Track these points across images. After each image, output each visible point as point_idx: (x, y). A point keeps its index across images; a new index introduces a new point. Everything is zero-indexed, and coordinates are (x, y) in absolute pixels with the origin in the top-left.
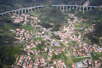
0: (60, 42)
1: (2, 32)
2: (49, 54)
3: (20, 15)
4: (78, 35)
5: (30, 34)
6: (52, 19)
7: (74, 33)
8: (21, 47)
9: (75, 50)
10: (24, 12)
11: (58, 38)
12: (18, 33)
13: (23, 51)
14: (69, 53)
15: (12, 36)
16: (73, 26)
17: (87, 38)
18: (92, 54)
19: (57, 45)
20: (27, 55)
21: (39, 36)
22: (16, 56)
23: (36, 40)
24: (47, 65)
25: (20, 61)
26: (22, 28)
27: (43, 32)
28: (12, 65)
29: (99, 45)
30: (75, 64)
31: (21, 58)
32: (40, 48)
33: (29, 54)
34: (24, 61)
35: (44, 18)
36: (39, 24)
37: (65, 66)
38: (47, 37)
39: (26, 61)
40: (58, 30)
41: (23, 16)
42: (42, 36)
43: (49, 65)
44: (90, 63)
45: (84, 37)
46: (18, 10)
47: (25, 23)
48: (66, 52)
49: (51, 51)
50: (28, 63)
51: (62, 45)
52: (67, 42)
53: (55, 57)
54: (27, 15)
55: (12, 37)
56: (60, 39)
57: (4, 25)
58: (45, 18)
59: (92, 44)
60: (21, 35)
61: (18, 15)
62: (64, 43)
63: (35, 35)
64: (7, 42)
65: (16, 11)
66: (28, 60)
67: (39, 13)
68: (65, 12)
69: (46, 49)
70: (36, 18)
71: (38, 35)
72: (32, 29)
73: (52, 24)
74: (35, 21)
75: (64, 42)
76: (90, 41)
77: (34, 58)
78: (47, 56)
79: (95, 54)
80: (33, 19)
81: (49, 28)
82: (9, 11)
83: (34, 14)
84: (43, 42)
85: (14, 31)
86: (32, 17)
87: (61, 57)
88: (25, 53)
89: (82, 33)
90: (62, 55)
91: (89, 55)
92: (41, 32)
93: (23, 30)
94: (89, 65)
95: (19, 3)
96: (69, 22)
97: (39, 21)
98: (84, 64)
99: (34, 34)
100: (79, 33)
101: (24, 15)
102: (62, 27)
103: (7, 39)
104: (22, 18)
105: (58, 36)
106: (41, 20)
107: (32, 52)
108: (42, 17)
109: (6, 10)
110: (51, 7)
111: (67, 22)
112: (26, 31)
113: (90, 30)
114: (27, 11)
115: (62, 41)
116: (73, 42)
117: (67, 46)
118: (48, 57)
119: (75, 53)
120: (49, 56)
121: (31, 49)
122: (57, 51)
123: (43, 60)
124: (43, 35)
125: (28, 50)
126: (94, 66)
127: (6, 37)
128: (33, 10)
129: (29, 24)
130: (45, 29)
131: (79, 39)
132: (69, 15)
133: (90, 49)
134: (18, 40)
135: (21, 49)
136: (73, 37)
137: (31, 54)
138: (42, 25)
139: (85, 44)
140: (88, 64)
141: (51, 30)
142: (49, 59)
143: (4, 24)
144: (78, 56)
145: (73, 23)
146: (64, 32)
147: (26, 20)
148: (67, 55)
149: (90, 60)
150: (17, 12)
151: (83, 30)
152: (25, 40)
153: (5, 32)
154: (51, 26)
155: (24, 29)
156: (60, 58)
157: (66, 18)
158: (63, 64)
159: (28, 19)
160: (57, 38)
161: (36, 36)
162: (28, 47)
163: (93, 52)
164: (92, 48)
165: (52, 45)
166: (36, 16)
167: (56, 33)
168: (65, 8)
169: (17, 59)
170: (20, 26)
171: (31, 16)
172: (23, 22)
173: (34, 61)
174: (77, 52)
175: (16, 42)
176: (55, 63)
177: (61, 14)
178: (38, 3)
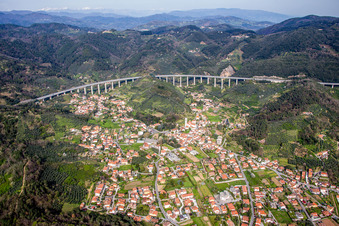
0: (178, 152)
1: (53, 134)
2: (159, 179)
3: (88, 97)
4: (216, 137)
5: (113, 138)
6: (157, 104)
7: (207, 134)
8: (96, 165)
9: (213, 169)
10: (95, 91)
11: (175, 144)
12: (86, 136)
13: (101, 174)
14: (201, 174)
15: (73, 142)
16: (204, 118)
17: (235, 143)
18: (248, 174)
19: (174, 158)
20: (111, 181)
21: (132, 142)
22: (87, 183)
23: (126, 149)
24: (157, 201)
25: (97, 194)
26: (94, 125)
27: (141, 133)
28: (80, 202)
29: (260, 156)
30: (216, 196)
31: (99, 188)
32: (138, 166)
33: (115, 180)
34: (105, 194)
35: (140, 101)
36: (130, 115)
37: (194, 201)
38: (151, 143)
39: (110, 193)
40: (173, 127)
41: (93, 100)
42: (139, 142)
43: (160, 200)
44: (245, 193)
45: (228, 141)
46: (84, 87)
47: (99, 114)
48: (195, 174)
49: (161, 172)
50: (114, 199)
51: (184, 157)
52: (193, 153)
53: (171, 184)
54: (102, 98)
55: (75, 145)
56: (179, 146)
57: (56, 119)
58: (143, 103)
59: (247, 155)
60: (94, 139)
61: (84, 98)
62: (188, 155)
63: (125, 139)
64: (64, 154)
65: (78, 88)
66: (114, 192)
67: (129, 93)
68: (184, 90)
69: (151, 169)
70: (123, 103)
71: (130, 139)
72: (116, 126)
73: (158, 115)
74: (122, 109)
75: (188, 152)
76: (241, 147)
77: (125, 189)
78: (154, 182)
79: (253, 175)
80: (116, 105)
81: (153, 124)
82: (64, 89)
83: (117, 93)
84: (143, 154)
85: (79, 132)
86: (113, 102)
87: (185, 184)
88: (107, 178)
89: (224, 133)
90: (187, 179)
91: (242, 177)
92: (136, 132)
93: (97, 130)
94: (243, 197)
95: (83, 72)
96: (195, 110)
97: (130, 109)
98: (233, 195)
99: (121, 138)
100: (217, 132)
101: (96, 97)
102: (180, 121)
103: (65, 148)
104: (92, 104)
105: (175, 141)
106: (135, 106)
107: (121, 175)
108: (135, 100)
109: (57, 88)
110: (154, 78)
111: (190, 111)
112: (102, 131)
113: (240, 125)
114: (102, 89)
115: (184, 149)
116: (208, 152)
117: (196, 160)
118: (156, 184)
119: (213, 174)
120: (159, 182)
121: (118, 169)
122: (175, 172)
123: (146, 192)
124: (142, 138)
125: (111, 170)
126: (254, 197)
127: (62, 145)
128: (115, 86)
129: (108, 116)
130: (143, 125)
131: (218, 145)
132: (193, 95)
133: (242, 165)
134: (88, 150)
135: (97, 169)
136: (206, 141)
137: (119, 178)
138: (137, 117)
139: (231, 156)
140: (241, 194)
141: (157, 128)
142: (159, 188)
143: (57, 117)
144: (221, 180)
145: (203, 113)
146: (187, 132)
147: (101, 106)
148: (197, 179)
149: (244, 187)
150: (82, 92)
151: (225, 126)
152: (103, 149)
153: (58, 134)
154: (157, 120)
155: (99, 126)
156: (182, 185)
157: (187, 101)
158: (190, 197)
159: (106, 105)
160: (172, 145)
161: (127, 141)
162: (112, 165)
163: (250, 170)
164: (246, 161)
165: (163, 159)
166: (122, 100)
167: (168, 134)
168: (184, 82)
169: (90, 190)
170: (90, 121)
171: (111, 98)
172: (95, 112)
173: (127, 193)
174: (216, 172)
175: (84, 155)
176: (173, 196)
177: (175, 94)
178: (124, 71)
